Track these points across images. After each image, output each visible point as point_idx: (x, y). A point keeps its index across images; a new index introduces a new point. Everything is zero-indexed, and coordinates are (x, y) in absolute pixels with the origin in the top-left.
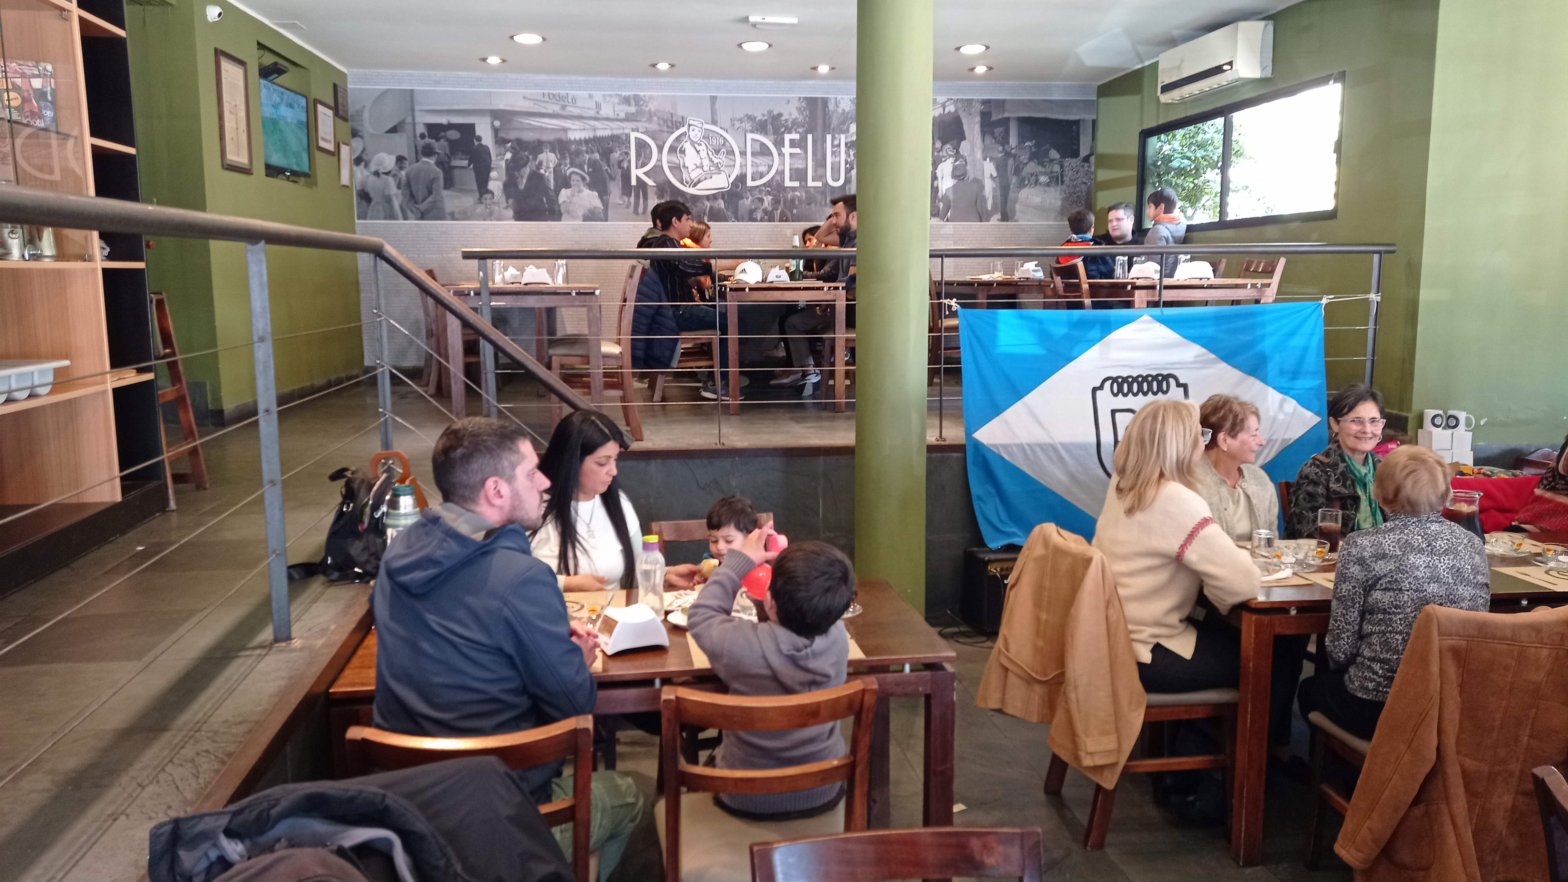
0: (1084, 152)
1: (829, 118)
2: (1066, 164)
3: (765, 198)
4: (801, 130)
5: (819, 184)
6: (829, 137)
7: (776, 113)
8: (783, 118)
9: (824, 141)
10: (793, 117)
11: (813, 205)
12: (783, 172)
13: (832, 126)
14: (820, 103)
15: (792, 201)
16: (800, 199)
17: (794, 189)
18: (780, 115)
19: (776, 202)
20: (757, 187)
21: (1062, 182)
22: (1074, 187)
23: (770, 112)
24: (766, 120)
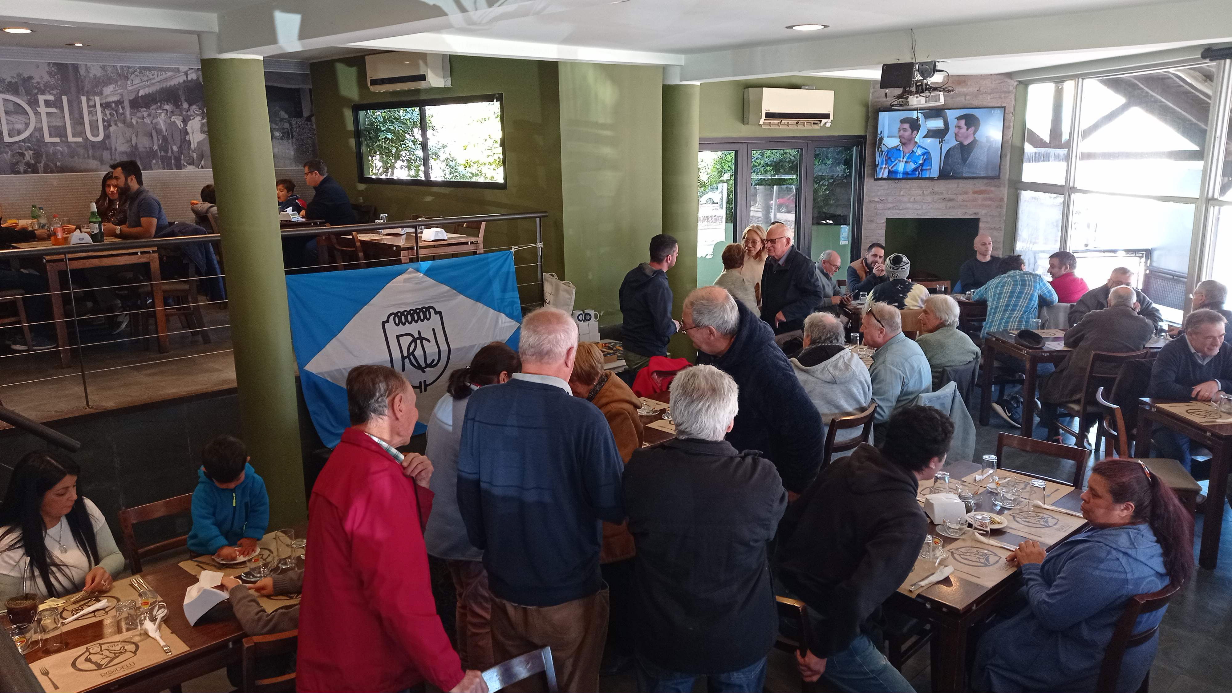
0: (306, 114)
1: (82, 82)
2: (294, 122)
3: (26, 153)
4: (55, 92)
5: (80, 140)
6: (84, 99)
7: (26, 76)
8: (34, 81)
9: (80, 102)
10: (45, 80)
11: (76, 158)
12: (41, 130)
13: (86, 89)
14: (71, 69)
15: (55, 154)
16: (62, 154)
17: (54, 144)
18: (31, 78)
19: (37, 155)
20: (15, 143)
21: (293, 137)
22: (303, 140)
23: (19, 75)
24: (16, 83)
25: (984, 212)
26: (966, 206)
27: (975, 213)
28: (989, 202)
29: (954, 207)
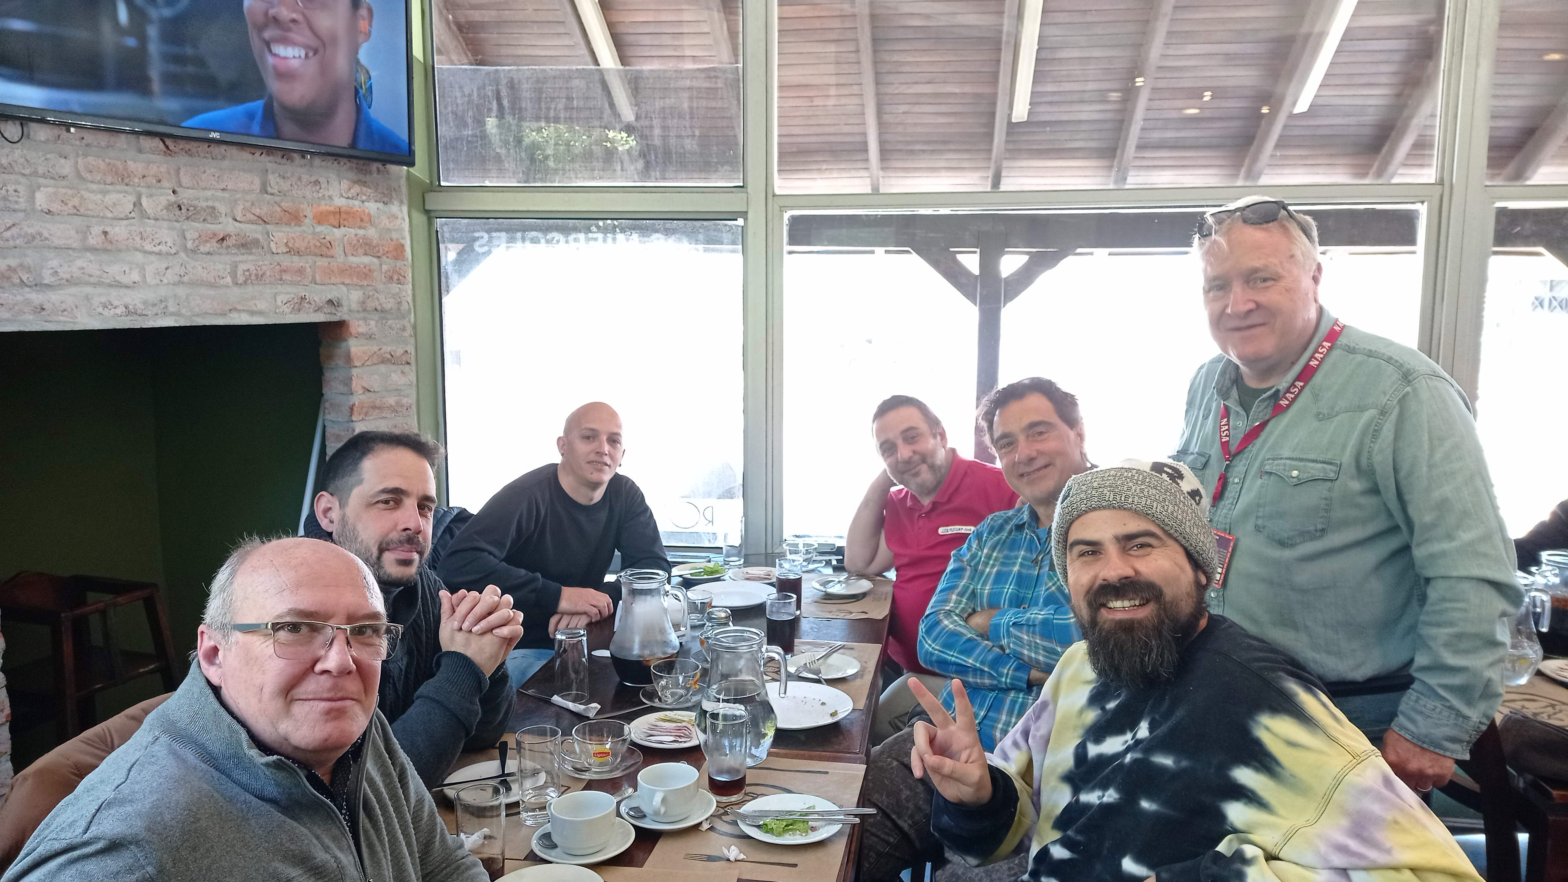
25: (356, 296)
26: (301, 271)
27: (330, 302)
28: (366, 260)
29: (260, 277)
